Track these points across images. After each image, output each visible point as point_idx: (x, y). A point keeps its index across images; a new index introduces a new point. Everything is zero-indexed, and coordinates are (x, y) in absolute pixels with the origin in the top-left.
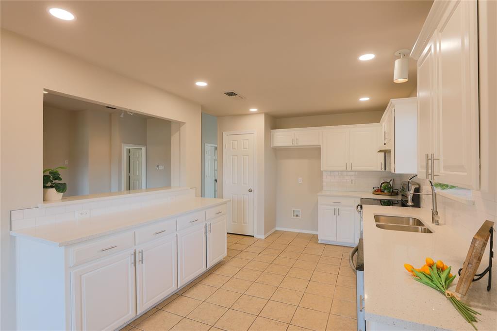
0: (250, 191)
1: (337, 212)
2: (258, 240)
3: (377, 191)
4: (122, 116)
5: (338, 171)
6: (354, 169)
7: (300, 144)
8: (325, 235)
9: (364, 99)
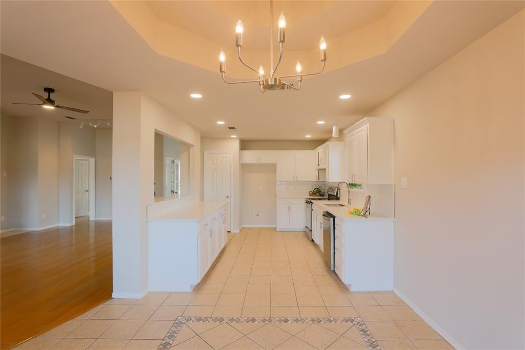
0: (227, 197)
1: (289, 209)
2: (235, 234)
3: (312, 193)
4: (81, 127)
5: (287, 181)
6: (299, 179)
7: (262, 162)
8: (282, 225)
9: (308, 136)
